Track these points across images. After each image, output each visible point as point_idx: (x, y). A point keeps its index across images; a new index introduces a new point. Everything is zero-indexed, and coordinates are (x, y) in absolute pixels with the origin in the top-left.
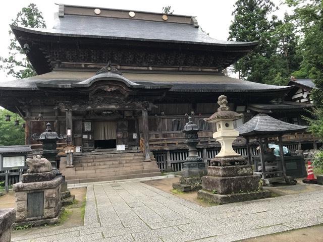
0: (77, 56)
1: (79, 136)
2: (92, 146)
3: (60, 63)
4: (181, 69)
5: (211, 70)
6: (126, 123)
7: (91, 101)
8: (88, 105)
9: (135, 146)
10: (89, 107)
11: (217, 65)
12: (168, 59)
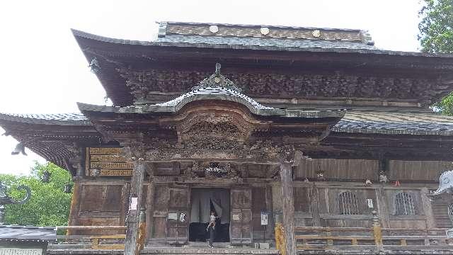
0: (174, 82)
1: (162, 214)
2: (184, 235)
3: (146, 93)
4: (350, 102)
5: (407, 104)
6: (248, 194)
7: (182, 143)
8: (176, 151)
9: (264, 240)
10: (178, 156)
11: (417, 95)
12: (326, 85)
